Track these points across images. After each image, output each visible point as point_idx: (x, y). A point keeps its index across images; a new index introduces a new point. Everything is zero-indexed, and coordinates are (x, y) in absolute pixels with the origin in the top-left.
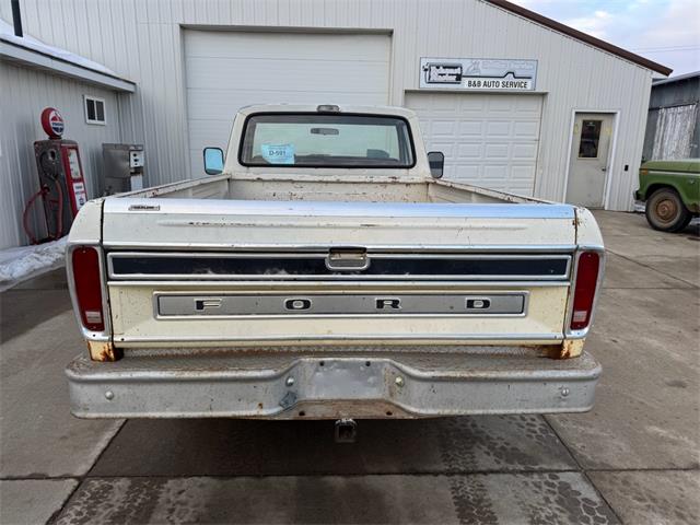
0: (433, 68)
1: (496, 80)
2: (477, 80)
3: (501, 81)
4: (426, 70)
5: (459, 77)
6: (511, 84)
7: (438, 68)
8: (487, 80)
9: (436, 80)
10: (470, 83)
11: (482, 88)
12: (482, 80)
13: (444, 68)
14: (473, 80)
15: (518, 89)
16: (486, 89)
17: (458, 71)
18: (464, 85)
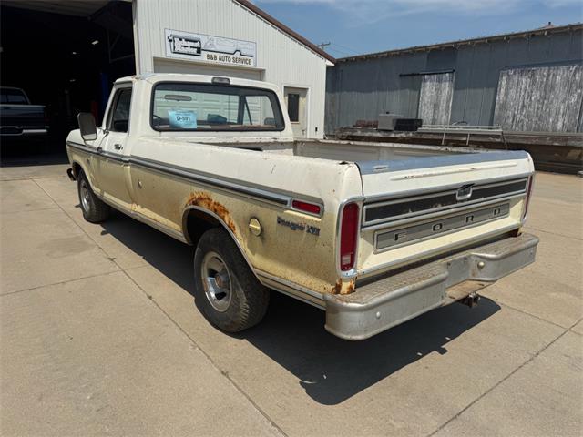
0: (177, 40)
1: (228, 55)
2: (214, 54)
3: (232, 56)
4: (171, 41)
5: (199, 50)
6: (240, 60)
7: (181, 40)
8: (222, 55)
9: (180, 51)
10: (208, 56)
11: (218, 62)
12: (218, 55)
13: (186, 40)
14: (210, 53)
15: (244, 65)
16: (220, 62)
17: (197, 45)
18: (203, 58)
